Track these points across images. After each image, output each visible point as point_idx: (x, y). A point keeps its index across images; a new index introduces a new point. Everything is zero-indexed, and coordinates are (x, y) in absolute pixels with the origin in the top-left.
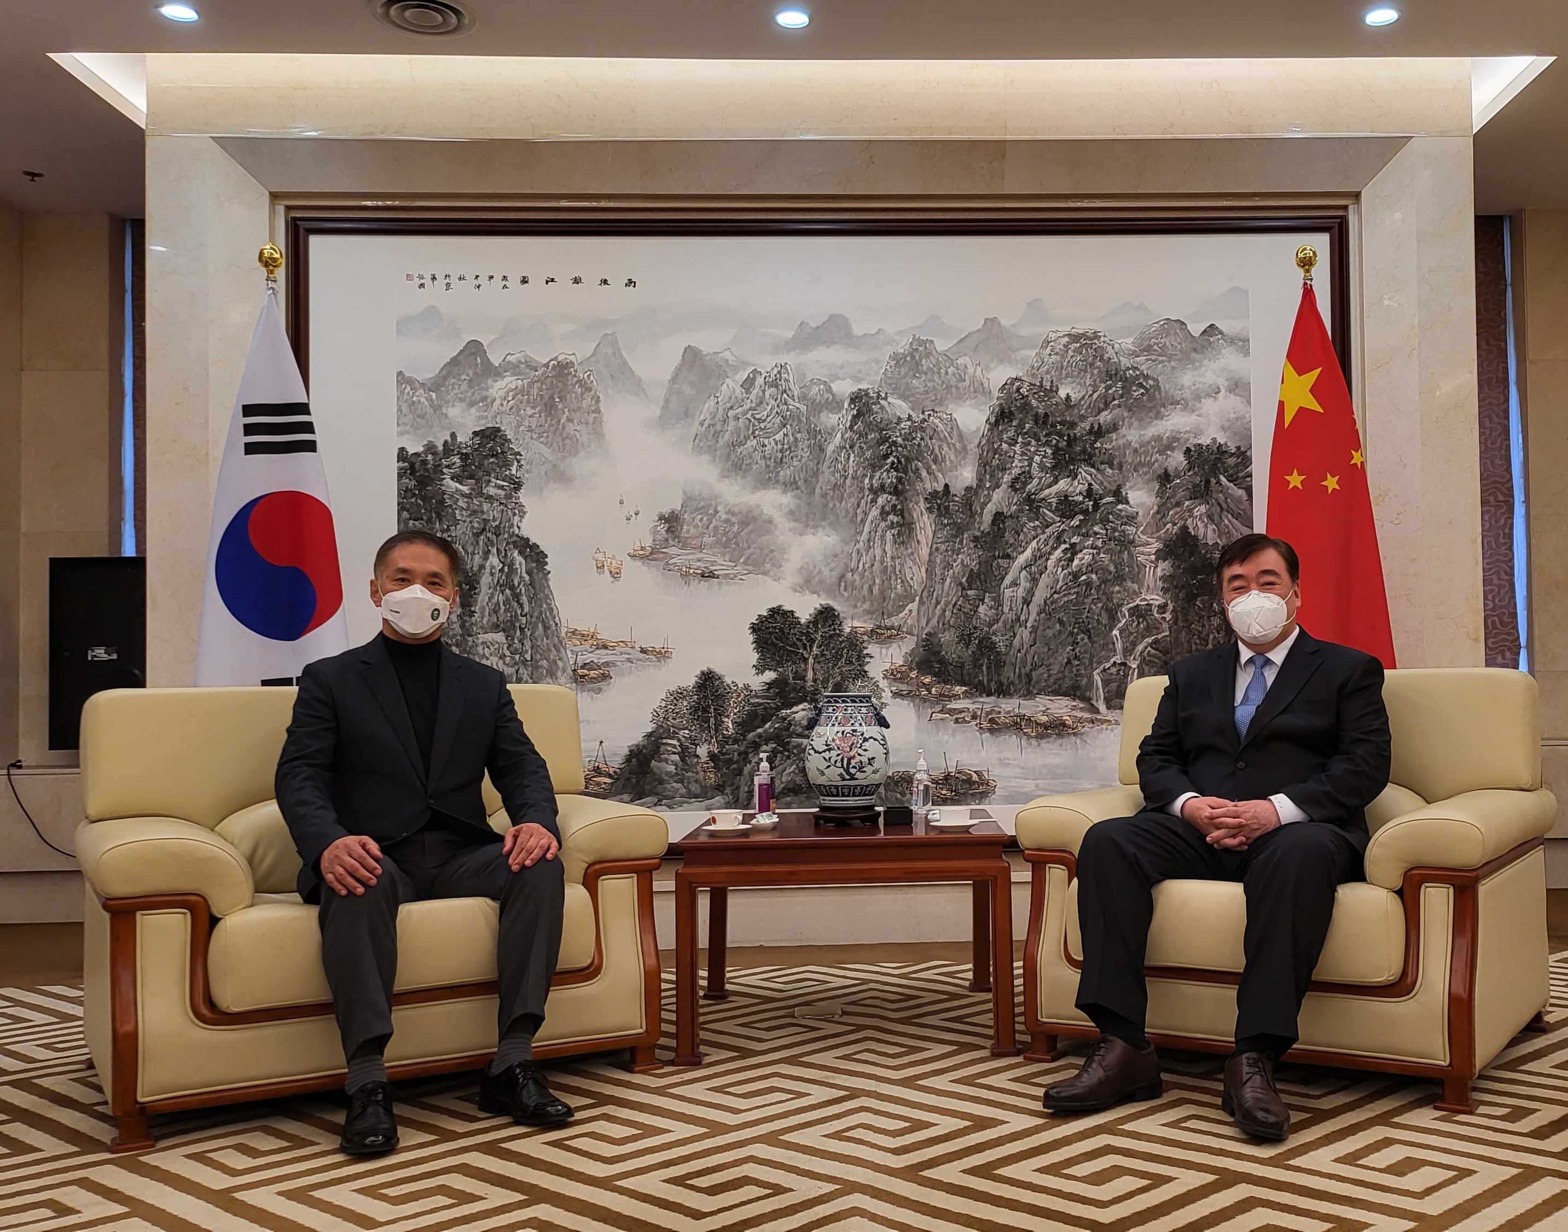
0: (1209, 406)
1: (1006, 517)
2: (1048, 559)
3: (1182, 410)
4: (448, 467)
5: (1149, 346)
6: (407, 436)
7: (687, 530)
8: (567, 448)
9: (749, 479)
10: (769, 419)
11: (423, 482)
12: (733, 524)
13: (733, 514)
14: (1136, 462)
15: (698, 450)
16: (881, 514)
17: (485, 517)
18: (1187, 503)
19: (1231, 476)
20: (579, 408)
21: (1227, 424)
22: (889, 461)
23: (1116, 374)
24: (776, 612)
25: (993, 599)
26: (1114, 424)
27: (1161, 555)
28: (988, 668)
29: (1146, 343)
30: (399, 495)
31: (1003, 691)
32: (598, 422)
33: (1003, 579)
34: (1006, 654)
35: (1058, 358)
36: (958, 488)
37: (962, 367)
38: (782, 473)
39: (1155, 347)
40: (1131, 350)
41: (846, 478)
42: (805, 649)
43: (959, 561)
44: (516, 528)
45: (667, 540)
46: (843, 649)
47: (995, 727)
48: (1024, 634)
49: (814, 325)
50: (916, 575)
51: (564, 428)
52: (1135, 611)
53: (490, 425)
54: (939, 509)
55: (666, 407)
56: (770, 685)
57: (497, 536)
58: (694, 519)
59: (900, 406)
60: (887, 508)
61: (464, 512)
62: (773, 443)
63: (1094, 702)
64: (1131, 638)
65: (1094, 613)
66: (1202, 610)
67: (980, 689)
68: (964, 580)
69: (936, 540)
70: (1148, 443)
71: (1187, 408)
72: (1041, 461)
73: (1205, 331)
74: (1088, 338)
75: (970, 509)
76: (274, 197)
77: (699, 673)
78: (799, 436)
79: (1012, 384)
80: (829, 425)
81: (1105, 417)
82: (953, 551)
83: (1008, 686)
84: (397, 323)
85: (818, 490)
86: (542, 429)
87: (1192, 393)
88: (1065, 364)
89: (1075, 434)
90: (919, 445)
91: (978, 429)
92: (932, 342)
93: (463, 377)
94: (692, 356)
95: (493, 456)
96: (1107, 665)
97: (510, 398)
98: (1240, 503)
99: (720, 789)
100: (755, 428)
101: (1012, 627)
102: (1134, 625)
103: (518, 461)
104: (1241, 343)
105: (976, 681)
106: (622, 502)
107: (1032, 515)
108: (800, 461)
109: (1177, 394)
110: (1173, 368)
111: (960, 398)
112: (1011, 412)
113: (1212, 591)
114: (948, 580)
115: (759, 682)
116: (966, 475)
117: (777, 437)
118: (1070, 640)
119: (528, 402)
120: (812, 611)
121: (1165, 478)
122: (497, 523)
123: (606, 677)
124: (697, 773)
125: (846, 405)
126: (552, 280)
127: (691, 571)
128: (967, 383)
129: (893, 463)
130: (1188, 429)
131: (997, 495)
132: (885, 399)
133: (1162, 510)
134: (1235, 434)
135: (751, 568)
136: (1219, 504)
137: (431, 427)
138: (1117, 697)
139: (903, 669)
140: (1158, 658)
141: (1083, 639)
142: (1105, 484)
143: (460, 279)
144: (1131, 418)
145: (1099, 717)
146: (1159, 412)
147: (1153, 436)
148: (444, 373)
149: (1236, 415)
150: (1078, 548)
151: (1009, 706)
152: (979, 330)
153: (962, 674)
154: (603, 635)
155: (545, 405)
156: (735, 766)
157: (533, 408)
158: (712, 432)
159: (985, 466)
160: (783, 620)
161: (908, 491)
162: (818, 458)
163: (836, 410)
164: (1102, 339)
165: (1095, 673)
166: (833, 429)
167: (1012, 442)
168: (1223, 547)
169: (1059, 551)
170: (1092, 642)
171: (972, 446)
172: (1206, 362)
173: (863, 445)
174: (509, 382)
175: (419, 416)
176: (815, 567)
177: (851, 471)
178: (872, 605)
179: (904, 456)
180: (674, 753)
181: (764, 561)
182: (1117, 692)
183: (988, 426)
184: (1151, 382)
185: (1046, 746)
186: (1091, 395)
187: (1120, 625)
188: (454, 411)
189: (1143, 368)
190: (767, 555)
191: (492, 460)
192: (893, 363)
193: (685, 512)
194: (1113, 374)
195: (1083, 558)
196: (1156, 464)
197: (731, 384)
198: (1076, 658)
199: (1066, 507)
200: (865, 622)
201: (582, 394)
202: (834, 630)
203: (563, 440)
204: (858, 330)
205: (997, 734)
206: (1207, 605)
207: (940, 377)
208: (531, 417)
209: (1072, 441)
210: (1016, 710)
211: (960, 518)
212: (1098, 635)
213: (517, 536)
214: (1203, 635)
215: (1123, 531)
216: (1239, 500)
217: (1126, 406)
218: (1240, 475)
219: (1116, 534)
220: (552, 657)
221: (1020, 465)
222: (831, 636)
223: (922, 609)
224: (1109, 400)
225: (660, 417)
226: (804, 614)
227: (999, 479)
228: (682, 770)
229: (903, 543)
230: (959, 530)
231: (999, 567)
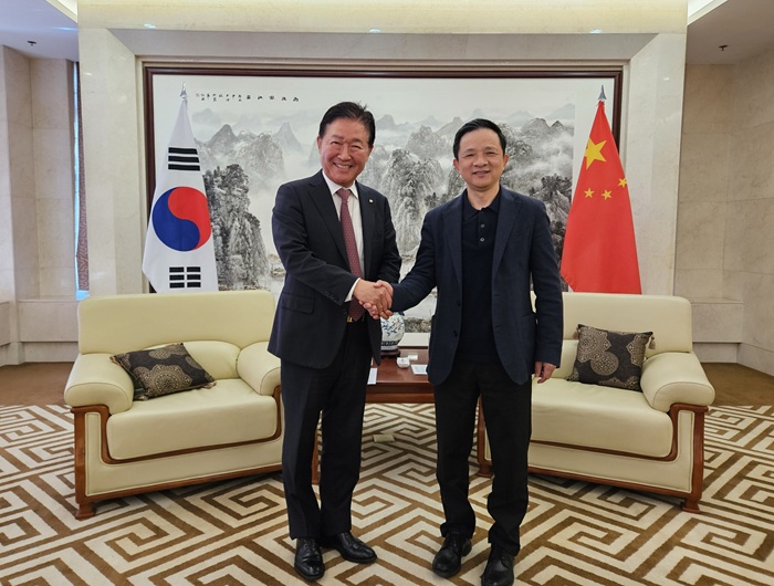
0: (554, 159)
4: (216, 181)
8: (268, 174)
16: (405, 206)
17: (233, 204)
19: (562, 191)
20: (273, 156)
21: (562, 167)
23: (513, 144)
26: (511, 167)
29: (527, 130)
32: (282, 163)
36: (439, 195)
37: (443, 140)
39: (531, 131)
40: (519, 133)
44: (246, 209)
51: (266, 165)
53: (234, 163)
54: (430, 204)
55: (311, 156)
57: (238, 213)
59: (415, 157)
60: (408, 203)
61: (223, 202)
70: (526, 175)
71: (544, 160)
73: (554, 124)
76: (137, 57)
80: (383, 165)
86: (257, 166)
87: (546, 153)
90: (423, 175)
91: (449, 168)
92: (430, 128)
93: (222, 141)
95: (236, 177)
97: (243, 151)
103: (247, 180)
104: (570, 130)
108: (370, 181)
109: (540, 153)
110: (539, 141)
111: (441, 154)
116: (443, 189)
119: (251, 153)
122: (238, 207)
125: (391, 156)
126: (261, 97)
128: (445, 147)
129: (411, 183)
130: (544, 169)
132: (408, 154)
134: (565, 172)
136: (556, 204)
137: (209, 163)
143: (220, 96)
144: (518, 164)
146: (531, 161)
147: (528, 172)
148: (214, 139)
149: (566, 163)
152: (451, 123)
155: (258, 154)
157: (253, 156)
159: (452, 185)
161: (418, 195)
162: (378, 180)
163: (387, 159)
164: (507, 127)
166: (385, 167)
171: (447, 175)
172: (554, 138)
173: (398, 175)
174: (242, 144)
177: (392, 186)
179: (416, 180)
184: (528, 148)
188: (219, 157)
189: (525, 141)
192: (412, 138)
196: (529, 185)
201: (275, 150)
203: (267, 170)
204: (397, 122)
207: (433, 144)
208: (252, 160)
213: (247, 212)
216: (565, 202)
217: (517, 158)
218: (566, 190)
220: (262, 265)
225: (309, 161)
229: (414, 219)
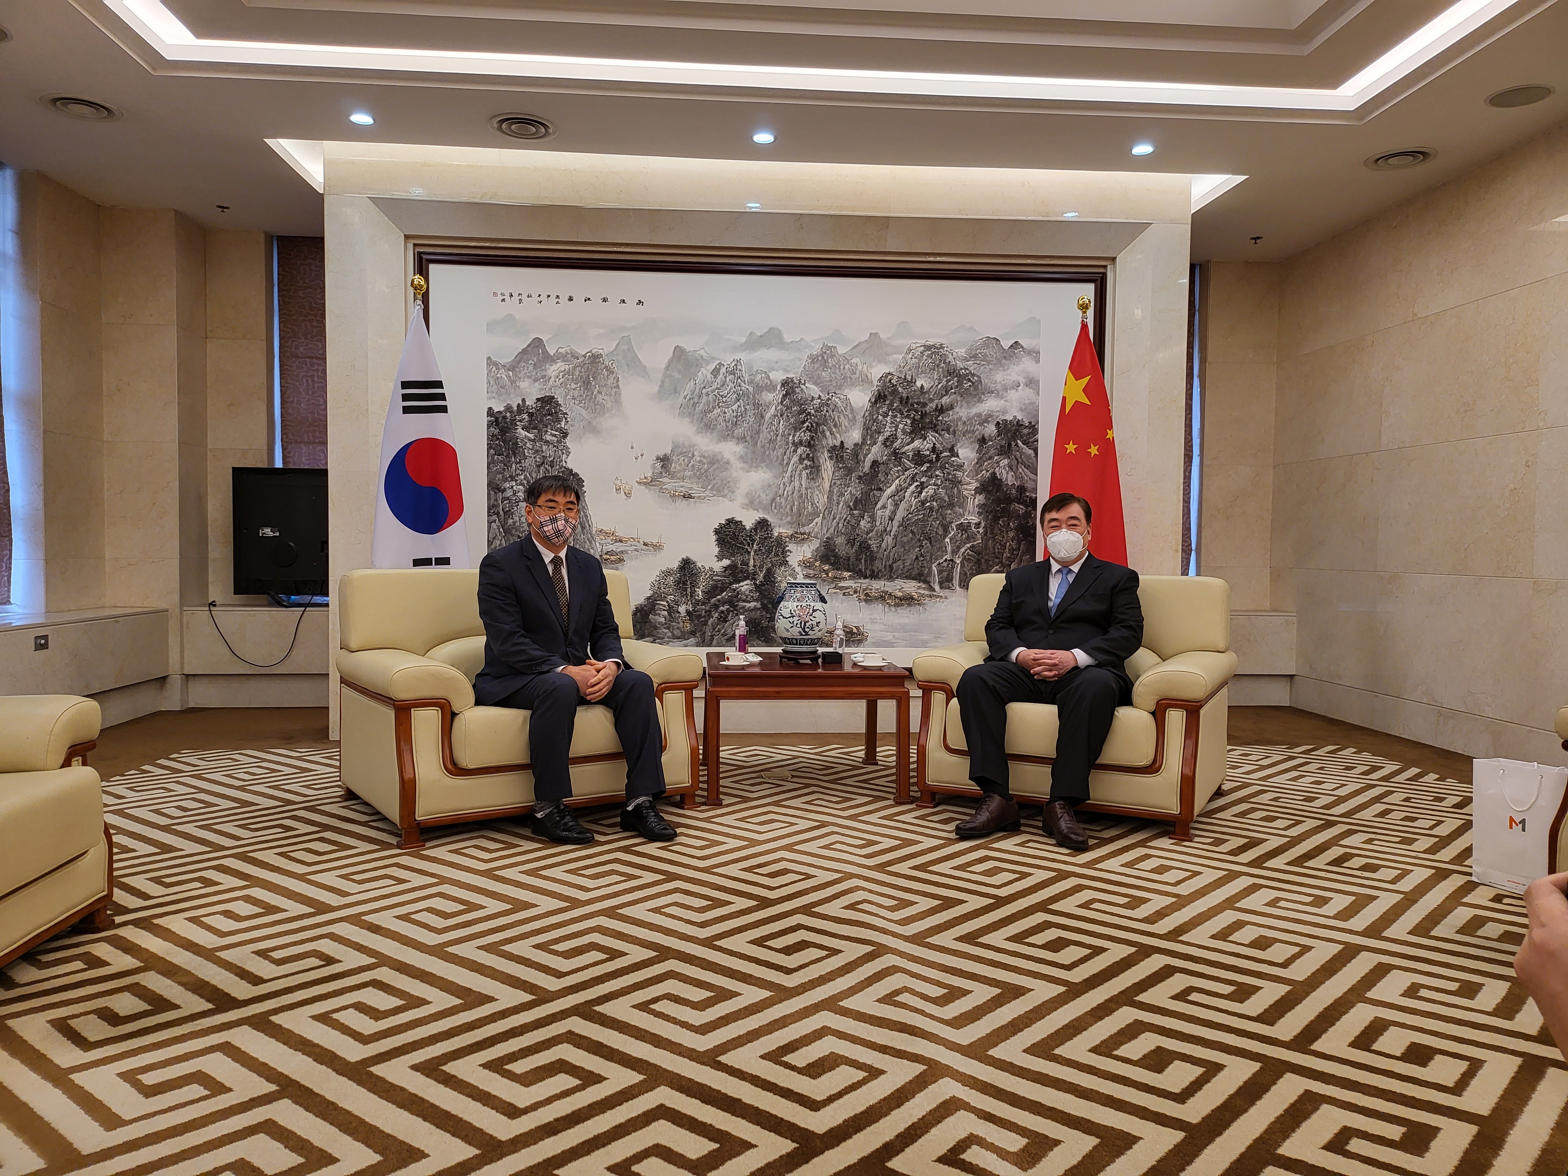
0: (1012, 394)
1: (879, 464)
2: (905, 492)
3: (995, 397)
4: (520, 421)
5: (976, 354)
6: (493, 400)
7: (674, 467)
8: (598, 411)
9: (715, 434)
10: (729, 395)
11: (504, 431)
12: (704, 464)
13: (704, 457)
14: (964, 430)
15: (682, 415)
16: (799, 460)
17: (544, 454)
18: (996, 458)
19: (1025, 441)
20: (605, 385)
21: (1024, 407)
22: (805, 425)
23: (954, 372)
24: (730, 522)
25: (870, 517)
26: (951, 405)
27: (978, 491)
28: (865, 561)
29: (974, 353)
30: (488, 438)
31: (874, 576)
32: (618, 394)
33: (876, 503)
34: (877, 552)
35: (917, 360)
36: (849, 445)
37: (855, 365)
38: (736, 431)
39: (980, 355)
40: (963, 356)
41: (777, 436)
42: (749, 546)
43: (849, 491)
44: (564, 462)
45: (661, 473)
46: (773, 547)
47: (868, 599)
48: (889, 540)
49: (759, 334)
50: (821, 500)
51: (595, 397)
52: (960, 527)
53: (547, 394)
54: (837, 457)
55: (661, 386)
56: (726, 568)
57: (552, 468)
58: (679, 459)
59: (813, 389)
60: (803, 456)
61: (530, 451)
62: (731, 411)
63: (932, 585)
64: (957, 544)
65: (934, 527)
66: (1003, 527)
67: (861, 575)
68: (851, 504)
69: (834, 477)
70: (973, 418)
71: (999, 396)
72: (904, 428)
73: (1012, 346)
74: (938, 349)
75: (857, 458)
76: (407, 237)
77: (680, 559)
78: (747, 407)
79: (886, 377)
80: (767, 401)
81: (946, 400)
82: (845, 485)
83: (878, 573)
84: (487, 325)
85: (759, 443)
86: (581, 398)
87: (1002, 386)
88: (921, 364)
89: (926, 411)
90: (825, 415)
91: (863, 406)
92: (835, 348)
93: (530, 362)
94: (679, 352)
95: (549, 415)
96: (941, 561)
97: (561, 377)
98: (1030, 459)
99: (693, 633)
100: (720, 401)
101: (881, 535)
102: (959, 535)
103: (566, 419)
104: (1034, 354)
105: (857, 569)
106: (632, 448)
107: (897, 463)
108: (748, 423)
109: (993, 387)
110: (991, 369)
111: (852, 385)
112: (885, 395)
113: (1009, 515)
114: (841, 504)
115: (718, 566)
116: (855, 436)
117: (733, 408)
118: (918, 544)
119: (573, 379)
120: (754, 522)
121: (983, 441)
122: (552, 459)
123: (621, 560)
124: (678, 623)
125: (779, 388)
126: (589, 299)
127: (677, 494)
128: (857, 375)
129: (808, 427)
130: (998, 409)
131: (875, 449)
132: (804, 384)
133: (980, 462)
134: (1029, 413)
135: (715, 492)
136: (1016, 459)
137: (509, 394)
138: (947, 581)
139: (811, 560)
140: (974, 557)
141: (926, 544)
142: (944, 444)
143: (528, 296)
144: (962, 401)
145: (935, 594)
146: (980, 398)
147: (976, 413)
148: (517, 359)
149: (1029, 401)
150: (925, 485)
151: (878, 585)
152: (866, 341)
153: (848, 565)
154: (620, 533)
155: (584, 382)
156: (703, 619)
157: (575, 384)
158: (692, 403)
159: (867, 430)
160: (735, 527)
161: (817, 445)
162: (760, 422)
163: (772, 391)
164: (946, 349)
165: (933, 565)
166: (770, 403)
167: (886, 415)
168: (1018, 487)
169: (913, 486)
170: (932, 546)
171: (860, 417)
172: (1011, 366)
173: (789, 414)
174: (560, 366)
175: (501, 387)
176: (756, 493)
177: (781, 431)
178: (792, 518)
179: (815, 422)
180: (664, 610)
181: (724, 488)
182: (947, 578)
183: (870, 404)
184: (976, 378)
185: (902, 611)
186: (937, 386)
187: (950, 535)
188: (524, 385)
189: (971, 369)
190: (726, 484)
191: (548, 417)
192: (810, 361)
193: (673, 455)
194: (952, 372)
195: (929, 491)
196: (977, 432)
197: (705, 372)
198: (921, 555)
199: (919, 458)
200: (788, 529)
201: (608, 375)
202: (768, 534)
203: (595, 405)
204: (787, 338)
205: (870, 603)
206: (1006, 524)
207: (840, 371)
208: (574, 389)
209: (924, 415)
210: (882, 588)
211: (850, 464)
212: (935, 542)
213: (565, 467)
214: (1003, 543)
215: (955, 475)
216: (1029, 457)
217: (959, 393)
218: (1031, 440)
219: (950, 476)
220: (587, 547)
221: (890, 430)
222: (766, 538)
223: (824, 522)
224: (948, 389)
225: (659, 392)
226: (749, 524)
227: (876, 439)
228: (669, 621)
229: (813, 479)
230: (849, 471)
231: (874, 496)
